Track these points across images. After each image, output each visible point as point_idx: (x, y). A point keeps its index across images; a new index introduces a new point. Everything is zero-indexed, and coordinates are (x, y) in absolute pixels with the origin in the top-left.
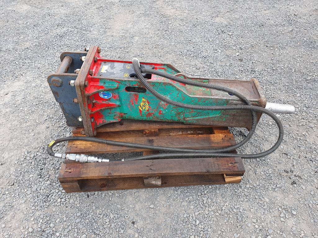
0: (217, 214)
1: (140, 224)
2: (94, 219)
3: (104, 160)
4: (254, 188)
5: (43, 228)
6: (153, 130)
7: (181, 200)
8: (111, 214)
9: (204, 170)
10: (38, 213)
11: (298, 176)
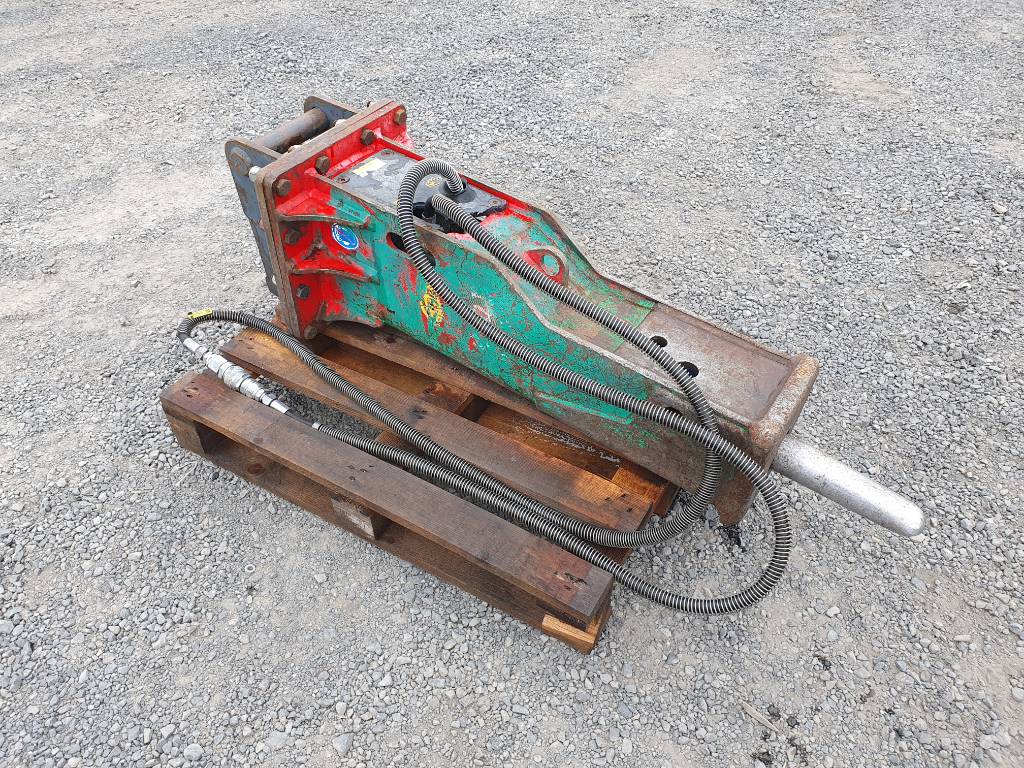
0: (450, 694)
1: (262, 602)
2: (183, 533)
3: (276, 405)
4: (620, 695)
5: (83, 492)
6: (454, 391)
7: (398, 606)
8: (224, 543)
9: (477, 552)
10: (100, 457)
11: (798, 747)
